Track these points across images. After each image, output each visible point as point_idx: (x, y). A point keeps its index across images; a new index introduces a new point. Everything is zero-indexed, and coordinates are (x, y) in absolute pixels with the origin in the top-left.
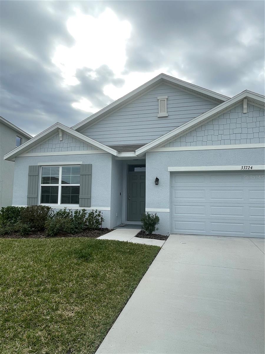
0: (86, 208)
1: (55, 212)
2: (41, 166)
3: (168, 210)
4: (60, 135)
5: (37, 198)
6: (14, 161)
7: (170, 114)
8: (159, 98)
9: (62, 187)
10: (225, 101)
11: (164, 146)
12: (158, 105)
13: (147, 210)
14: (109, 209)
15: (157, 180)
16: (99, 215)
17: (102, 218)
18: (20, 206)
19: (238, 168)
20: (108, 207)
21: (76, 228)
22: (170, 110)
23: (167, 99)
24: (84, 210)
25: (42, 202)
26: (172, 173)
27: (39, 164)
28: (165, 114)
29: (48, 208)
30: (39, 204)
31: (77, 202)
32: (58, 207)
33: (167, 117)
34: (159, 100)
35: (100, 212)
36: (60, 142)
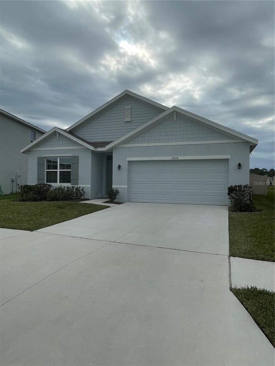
0: (74, 186)
1: (55, 188)
2: (45, 157)
3: (126, 186)
4: (57, 136)
5: (44, 179)
6: (28, 154)
7: (133, 119)
8: (125, 108)
9: (60, 171)
10: (166, 110)
11: (124, 144)
12: (125, 113)
13: (113, 186)
14: (90, 186)
15: (119, 166)
16: (82, 190)
17: (84, 192)
18: (32, 185)
19: (169, 158)
20: (89, 185)
21: (66, 197)
22: (133, 116)
23: (131, 108)
24: (73, 187)
25: (47, 182)
26: (129, 162)
27: (44, 156)
28: (129, 120)
29: (49, 185)
30: (45, 182)
31: (69, 182)
32: (57, 185)
33: (131, 121)
34: (126, 109)
35: (83, 188)
36: (57, 140)
